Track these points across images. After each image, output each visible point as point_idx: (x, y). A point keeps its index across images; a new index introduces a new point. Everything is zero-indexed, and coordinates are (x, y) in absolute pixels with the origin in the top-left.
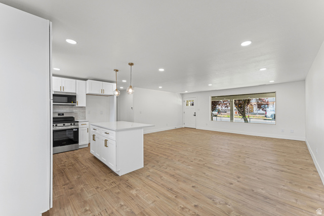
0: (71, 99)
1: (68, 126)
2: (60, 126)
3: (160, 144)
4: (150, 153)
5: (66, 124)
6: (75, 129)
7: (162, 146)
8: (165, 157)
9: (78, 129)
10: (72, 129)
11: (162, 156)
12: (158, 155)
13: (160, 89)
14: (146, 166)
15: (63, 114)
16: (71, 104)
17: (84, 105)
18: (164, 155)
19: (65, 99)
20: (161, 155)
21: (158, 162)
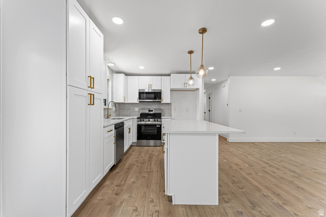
0: (157, 95)
1: (151, 122)
2: (146, 122)
3: (271, 166)
4: (244, 178)
5: (151, 120)
6: (158, 125)
7: (275, 170)
8: (276, 200)
9: (161, 125)
10: (156, 125)
11: (269, 194)
12: (258, 189)
13: (277, 73)
14: (224, 205)
15: (152, 111)
16: (157, 100)
17: (169, 102)
18: (274, 193)
19: (153, 96)
20: (266, 192)
21: (254, 205)
